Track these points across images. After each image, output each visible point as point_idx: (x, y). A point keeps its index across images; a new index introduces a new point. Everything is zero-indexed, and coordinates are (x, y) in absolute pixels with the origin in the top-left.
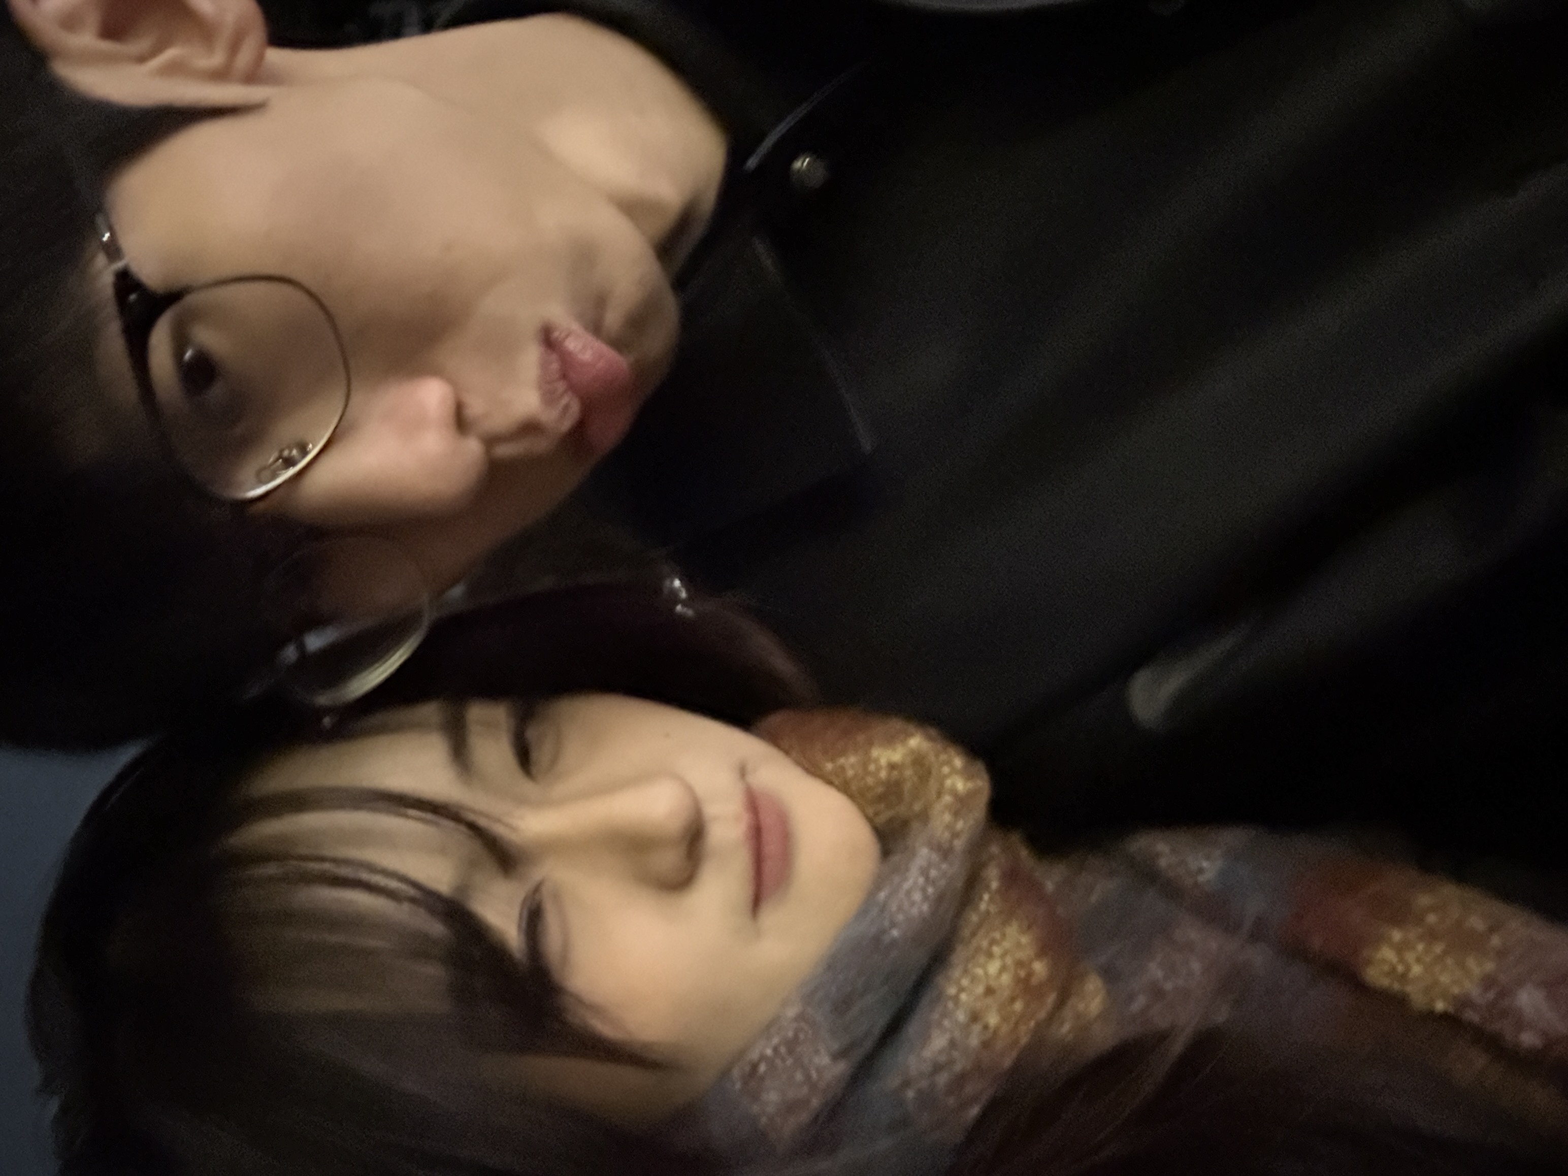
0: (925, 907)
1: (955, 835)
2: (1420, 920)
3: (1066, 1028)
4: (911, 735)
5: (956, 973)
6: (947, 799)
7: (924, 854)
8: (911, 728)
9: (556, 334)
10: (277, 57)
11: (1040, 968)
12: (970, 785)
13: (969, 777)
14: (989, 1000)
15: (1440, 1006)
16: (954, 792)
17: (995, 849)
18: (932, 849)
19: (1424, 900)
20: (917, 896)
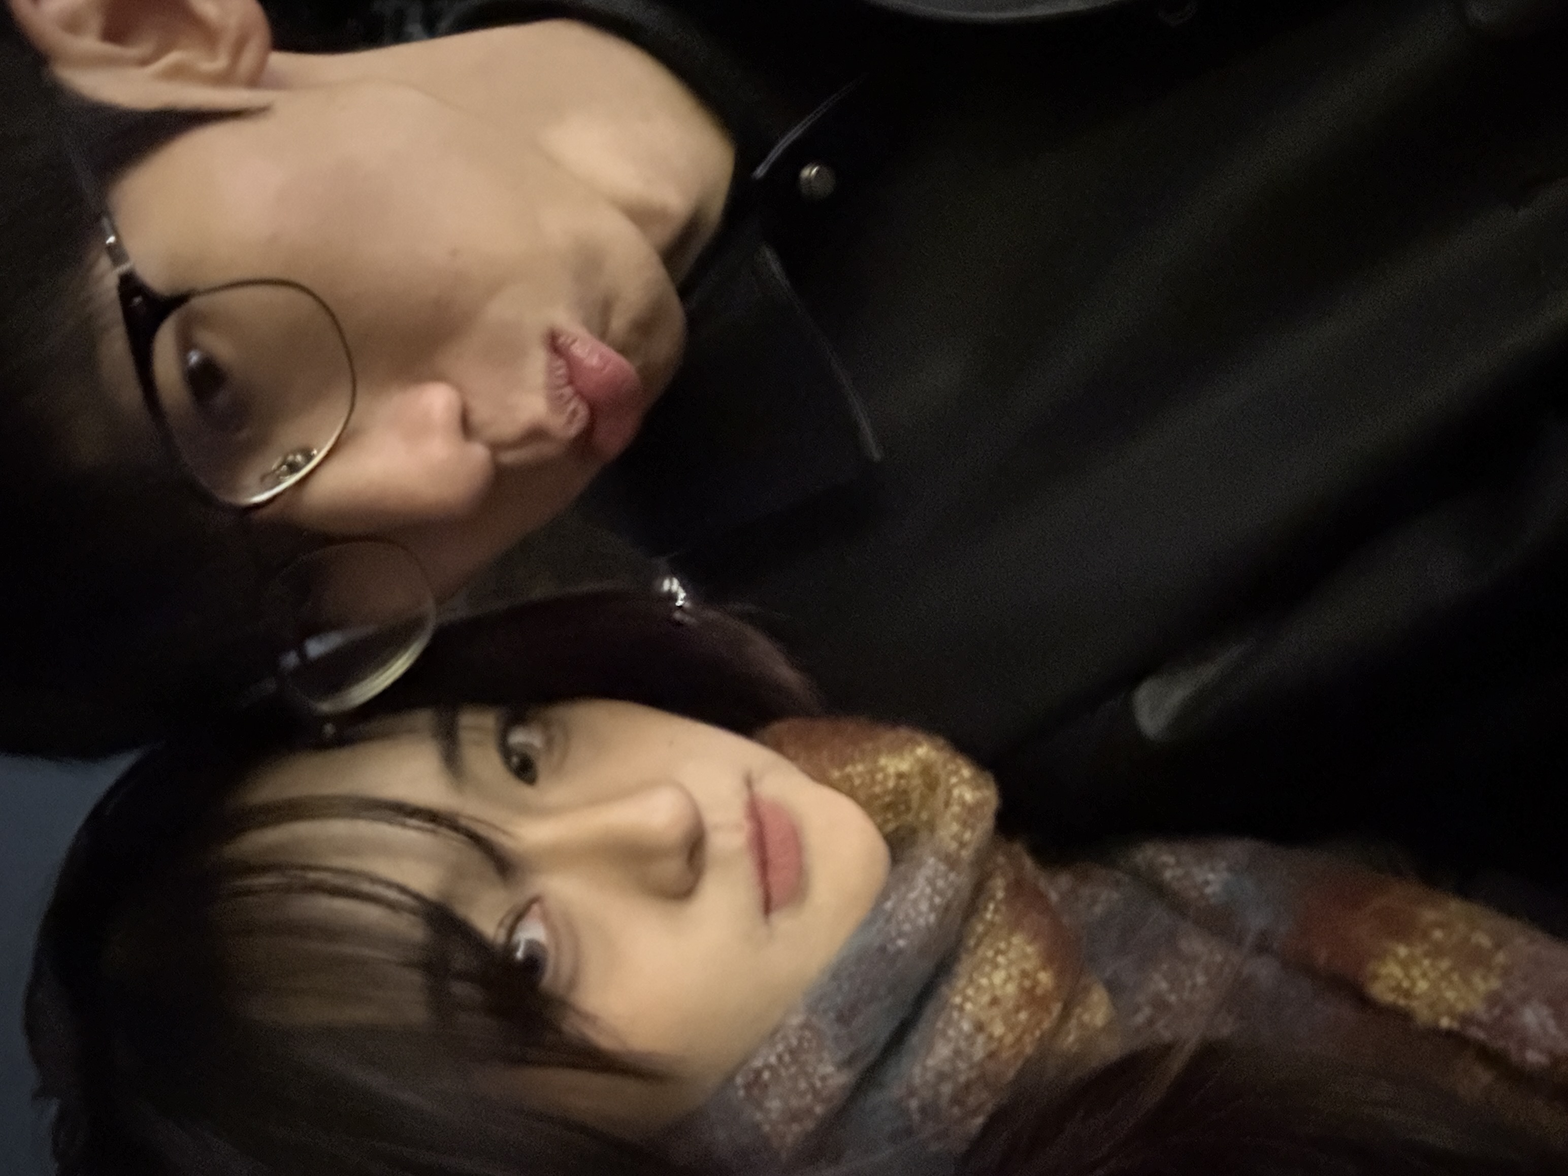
0: (932, 918)
1: (962, 845)
2: (1425, 936)
3: (1071, 1038)
4: (919, 744)
5: (961, 983)
6: (956, 809)
7: (931, 864)
8: (920, 737)
9: (561, 340)
10: (281, 61)
11: (1045, 978)
12: (978, 795)
13: (977, 788)
14: (995, 1011)
15: (1445, 1022)
16: (963, 804)
17: (1001, 860)
18: (940, 860)
19: (1429, 915)
20: (924, 907)
